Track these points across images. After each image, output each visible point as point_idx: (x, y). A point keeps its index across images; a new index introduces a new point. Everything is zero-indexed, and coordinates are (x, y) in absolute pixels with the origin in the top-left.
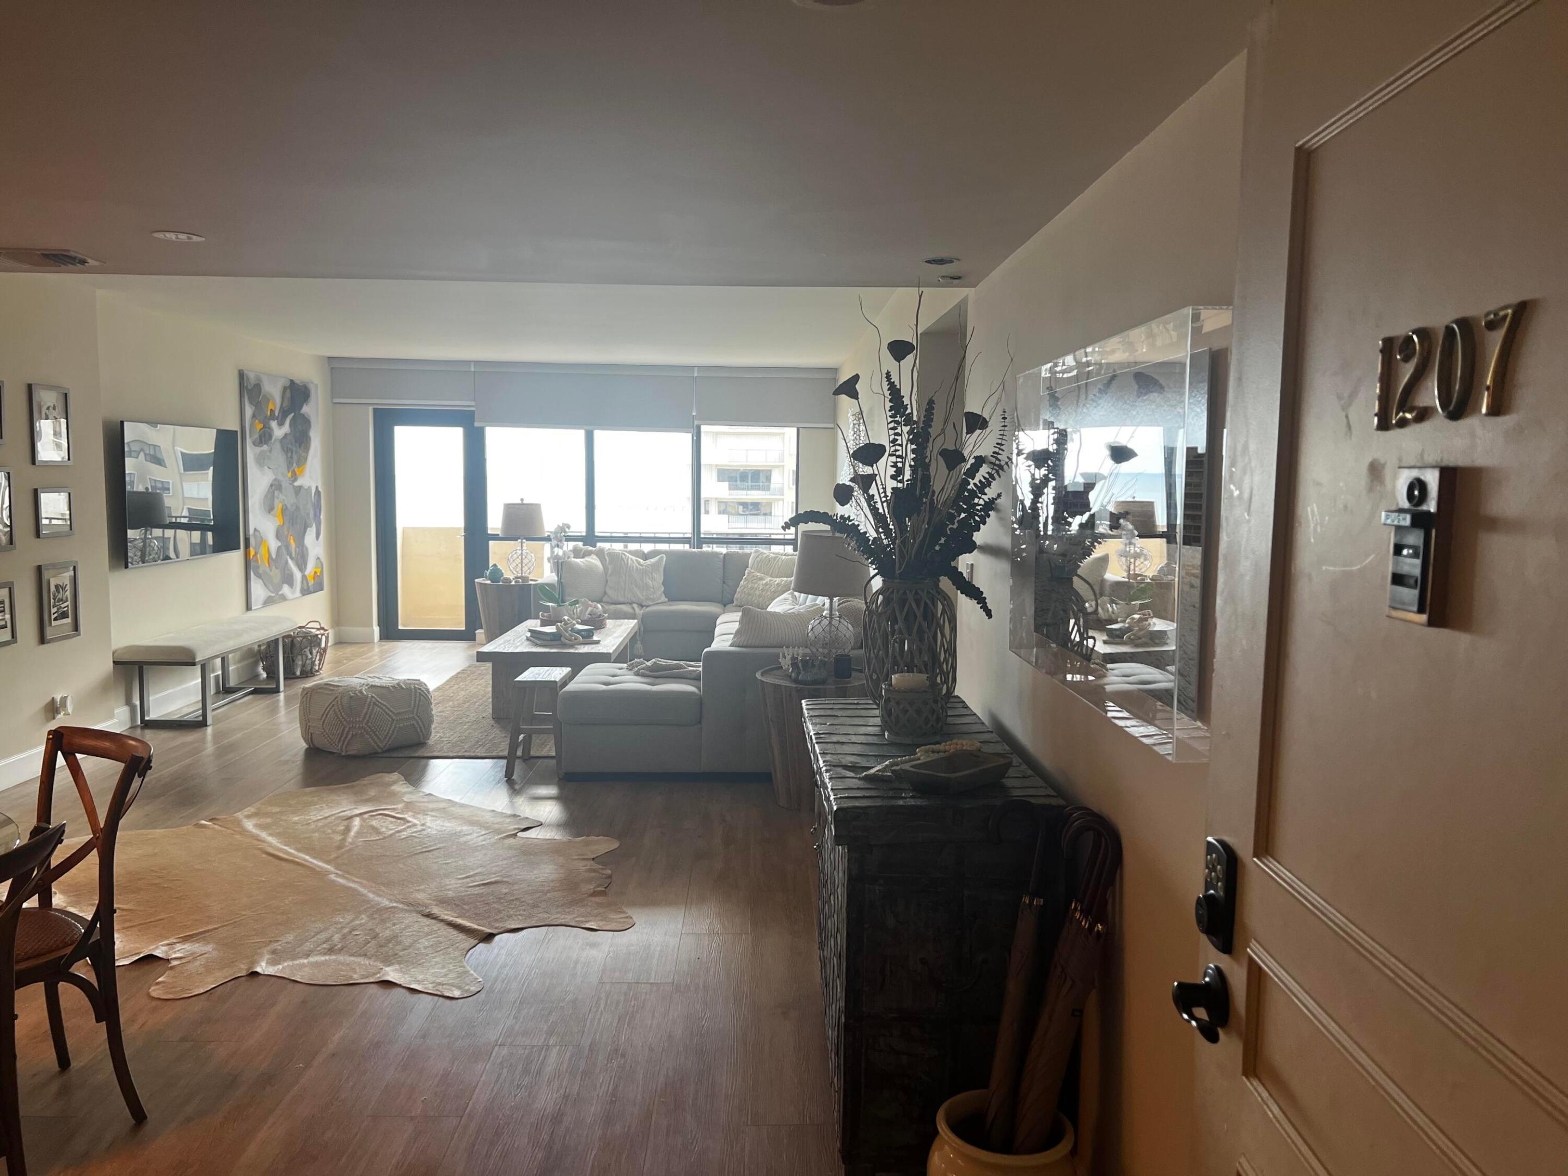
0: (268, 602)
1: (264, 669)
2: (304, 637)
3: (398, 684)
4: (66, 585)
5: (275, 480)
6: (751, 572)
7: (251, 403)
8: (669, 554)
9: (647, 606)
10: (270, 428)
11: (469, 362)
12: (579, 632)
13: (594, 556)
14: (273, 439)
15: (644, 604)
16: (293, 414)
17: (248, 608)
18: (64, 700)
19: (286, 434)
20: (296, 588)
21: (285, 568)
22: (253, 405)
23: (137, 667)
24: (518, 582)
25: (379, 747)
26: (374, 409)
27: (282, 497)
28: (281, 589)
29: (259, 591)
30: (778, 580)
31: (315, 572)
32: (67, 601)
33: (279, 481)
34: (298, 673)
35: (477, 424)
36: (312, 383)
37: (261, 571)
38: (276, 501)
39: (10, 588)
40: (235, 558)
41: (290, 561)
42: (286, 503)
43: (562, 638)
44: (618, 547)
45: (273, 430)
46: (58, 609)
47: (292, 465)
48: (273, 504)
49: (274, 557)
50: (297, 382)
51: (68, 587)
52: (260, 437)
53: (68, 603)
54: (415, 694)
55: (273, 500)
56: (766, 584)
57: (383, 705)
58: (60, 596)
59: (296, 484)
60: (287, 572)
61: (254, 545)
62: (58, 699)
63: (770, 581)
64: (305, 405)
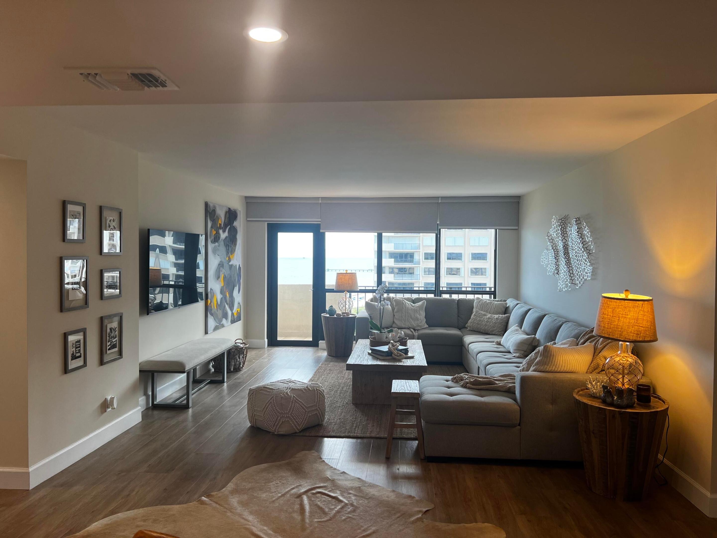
0: (216, 328)
1: (213, 366)
2: (236, 349)
3: (307, 387)
4: (116, 328)
5: (221, 261)
6: (477, 311)
7: (211, 220)
8: (428, 300)
10: (219, 234)
11: (318, 198)
12: (401, 350)
14: (220, 240)
15: (416, 328)
16: (229, 226)
17: (206, 333)
18: (112, 399)
19: (226, 237)
20: (228, 320)
21: (224, 309)
22: (212, 221)
23: (150, 374)
24: (345, 316)
25: (297, 428)
26: (268, 223)
27: (224, 270)
28: (221, 321)
29: (212, 322)
30: (496, 316)
31: (238, 311)
32: (116, 337)
33: (222, 262)
34: (232, 370)
35: (321, 231)
36: (238, 210)
37: (213, 312)
38: (221, 273)
39: (84, 332)
40: (200, 305)
41: (226, 306)
42: (225, 274)
43: (393, 355)
44: (400, 296)
45: (220, 235)
46: (111, 343)
47: (229, 254)
48: (220, 275)
49: (219, 303)
50: (232, 209)
51: (117, 329)
52: (215, 238)
53: (117, 339)
54: (317, 394)
55: (220, 272)
56: (489, 318)
57: (300, 401)
58: (112, 335)
59: (230, 263)
60: (225, 311)
61: (210, 298)
62: (109, 398)
63: (491, 316)
64: (235, 221)
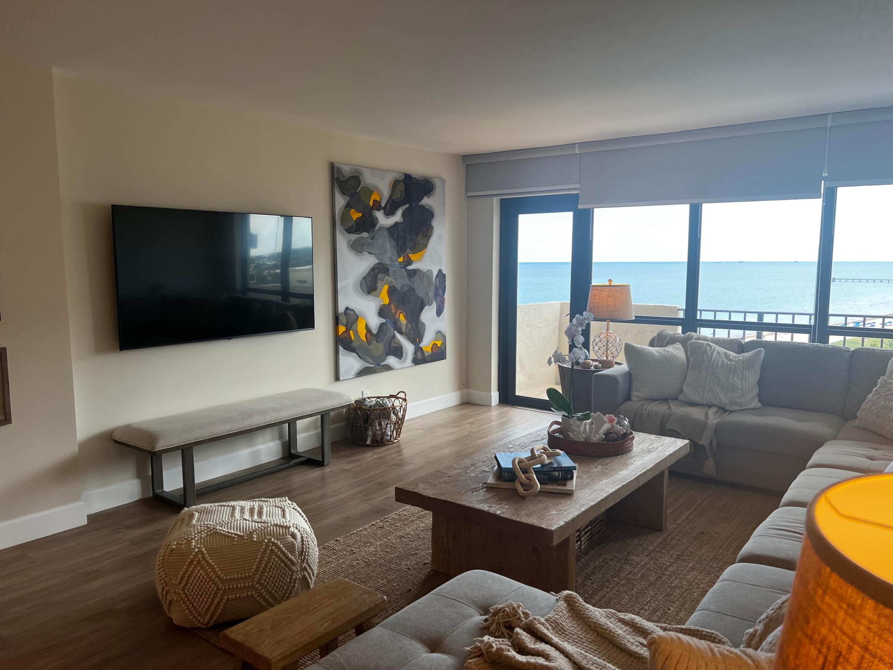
0: (364, 372)
5: (379, 264)
7: (346, 194)
9: (731, 412)
10: (373, 218)
11: (573, 145)
12: (550, 471)
13: (678, 345)
14: (377, 228)
15: (728, 408)
16: (408, 205)
17: (337, 378)
19: (397, 223)
20: (406, 358)
21: (390, 342)
22: (349, 195)
26: (502, 199)
27: (388, 279)
28: (383, 360)
29: (352, 363)
31: (435, 344)
33: (385, 265)
34: (368, 442)
35: (587, 207)
36: (438, 177)
37: (355, 345)
38: (381, 283)
41: (398, 336)
42: (395, 285)
45: (377, 220)
47: (405, 251)
48: (376, 286)
49: (375, 332)
50: (415, 176)
52: (358, 225)
55: (376, 282)
59: (411, 268)
60: (393, 344)
61: (345, 323)
64: (425, 197)
